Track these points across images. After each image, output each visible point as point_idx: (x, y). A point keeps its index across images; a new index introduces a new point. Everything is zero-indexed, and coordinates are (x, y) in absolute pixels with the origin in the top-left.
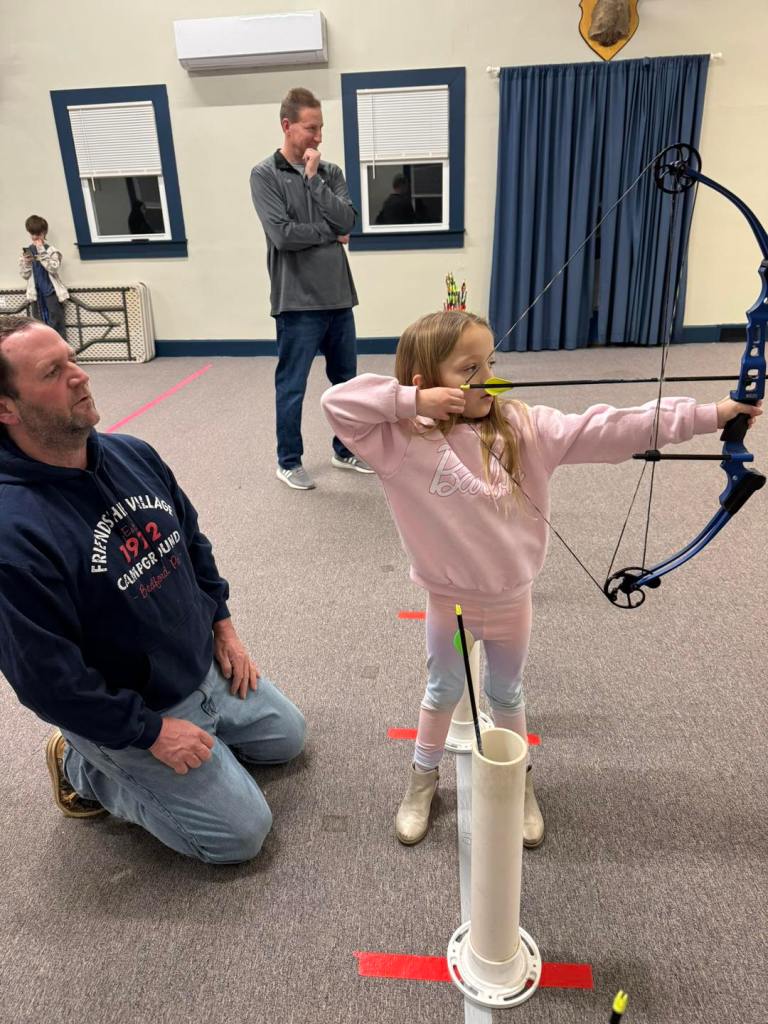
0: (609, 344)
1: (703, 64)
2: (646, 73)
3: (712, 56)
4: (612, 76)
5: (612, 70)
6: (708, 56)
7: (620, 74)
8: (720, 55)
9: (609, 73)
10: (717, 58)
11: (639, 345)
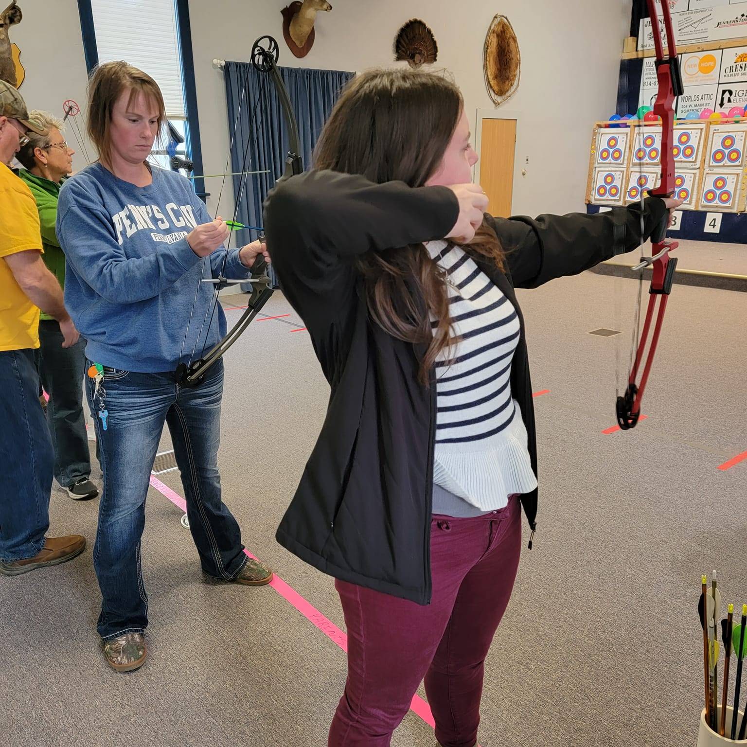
6: (355, 73)
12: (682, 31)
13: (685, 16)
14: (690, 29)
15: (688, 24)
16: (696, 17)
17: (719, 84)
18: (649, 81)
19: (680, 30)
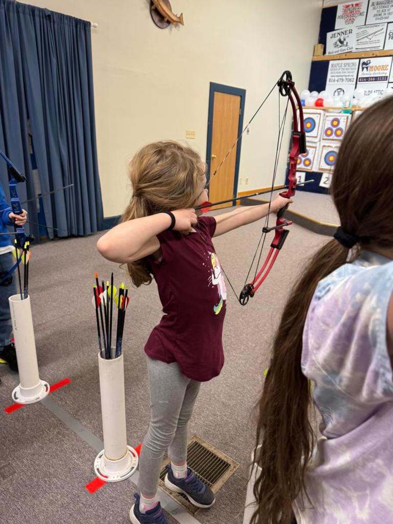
0: (57, 237)
1: (87, 29)
2: (48, 23)
3: (92, 24)
4: (21, 15)
5: (20, 10)
6: (90, 23)
7: (28, 16)
8: (96, 24)
9: (18, 12)
10: (95, 27)
11: (78, 236)
12: (359, 41)
13: (362, 30)
14: (366, 40)
15: (364, 36)
16: (371, 30)
17: (389, 83)
18: (333, 78)
19: (358, 40)
